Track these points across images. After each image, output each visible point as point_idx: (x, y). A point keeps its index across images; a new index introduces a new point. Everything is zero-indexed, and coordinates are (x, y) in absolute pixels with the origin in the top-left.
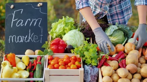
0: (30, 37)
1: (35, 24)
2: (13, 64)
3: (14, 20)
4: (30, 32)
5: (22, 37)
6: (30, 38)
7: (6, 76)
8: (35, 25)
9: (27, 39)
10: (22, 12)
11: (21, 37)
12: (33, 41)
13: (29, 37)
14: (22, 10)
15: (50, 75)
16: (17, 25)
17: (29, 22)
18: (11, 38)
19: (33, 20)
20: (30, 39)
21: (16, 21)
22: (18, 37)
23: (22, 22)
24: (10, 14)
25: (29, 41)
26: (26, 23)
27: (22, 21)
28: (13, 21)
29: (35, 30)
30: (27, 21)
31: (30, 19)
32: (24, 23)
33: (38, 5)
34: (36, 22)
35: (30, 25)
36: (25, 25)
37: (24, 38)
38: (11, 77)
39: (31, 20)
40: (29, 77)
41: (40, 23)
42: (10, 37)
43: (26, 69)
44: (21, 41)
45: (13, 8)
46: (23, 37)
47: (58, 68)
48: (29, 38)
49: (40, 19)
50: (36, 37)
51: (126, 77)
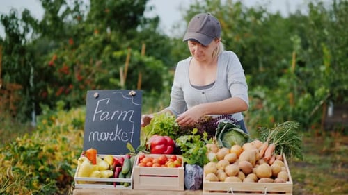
1: (125, 117)
2: (94, 162)
4: (117, 127)
6: (117, 135)
7: (83, 175)
8: (124, 119)
9: (113, 137)
10: (108, 102)
11: (105, 133)
12: (121, 139)
14: (109, 99)
15: (140, 176)
16: (100, 118)
17: (117, 115)
18: (92, 134)
19: (122, 113)
20: (117, 137)
21: (100, 114)
22: (101, 134)
23: (108, 115)
25: (115, 139)
26: (113, 116)
27: (108, 113)
29: (125, 125)
30: (114, 114)
31: (118, 112)
32: (110, 116)
33: (130, 94)
34: (126, 115)
35: (119, 118)
36: (112, 119)
37: (109, 136)
38: (88, 176)
39: (120, 113)
40: (113, 177)
41: (131, 117)
42: (90, 133)
43: (109, 169)
45: (97, 97)
46: (108, 134)
47: (151, 166)
49: (132, 112)
50: (124, 135)
51: (237, 175)
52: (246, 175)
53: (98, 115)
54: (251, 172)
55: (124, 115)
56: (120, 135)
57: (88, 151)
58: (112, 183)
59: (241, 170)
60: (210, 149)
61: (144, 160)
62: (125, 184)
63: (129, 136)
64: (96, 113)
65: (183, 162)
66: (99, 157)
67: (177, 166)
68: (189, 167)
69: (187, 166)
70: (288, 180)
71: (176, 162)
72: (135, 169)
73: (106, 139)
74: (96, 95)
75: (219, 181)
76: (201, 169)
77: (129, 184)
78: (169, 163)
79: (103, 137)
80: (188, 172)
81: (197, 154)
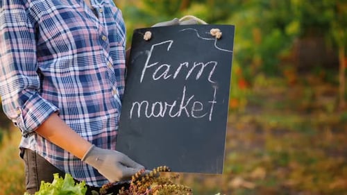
0: (183, 106)
1: (200, 74)
3: (148, 65)
4: (184, 92)
5: (164, 105)
8: (198, 76)
9: (176, 109)
10: (170, 46)
11: (161, 104)
12: (190, 114)
13: (181, 106)
14: (172, 42)
16: (154, 76)
17: (185, 70)
18: (137, 106)
19: (195, 66)
20: (183, 110)
21: (153, 69)
22: (154, 105)
23: (168, 70)
24: (142, 53)
25: (179, 113)
26: (177, 73)
27: (169, 66)
28: (147, 69)
29: (199, 89)
30: (180, 68)
31: (187, 64)
32: (172, 72)
33: (212, 31)
34: (202, 70)
35: (187, 77)
36: (175, 77)
37: (169, 108)
39: (191, 66)
41: (211, 73)
42: (134, 104)
44: (160, 113)
45: (149, 40)
46: (166, 104)
48: (181, 108)
49: (214, 64)
50: (198, 106)
53: (150, 71)
55: (199, 69)
56: (189, 108)
63: (207, 110)
64: (146, 66)
74: (148, 35)
79: (157, 111)
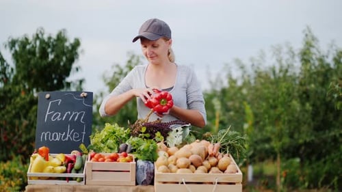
1: (76, 118)
2: (46, 158)
4: (69, 127)
6: (69, 135)
7: (37, 170)
8: (75, 120)
9: (65, 136)
10: (59, 103)
11: (57, 133)
12: (73, 139)
14: (61, 100)
15: (93, 171)
16: (52, 119)
17: (68, 116)
18: (44, 135)
19: (73, 114)
20: (69, 137)
21: (51, 115)
22: (53, 134)
23: (59, 116)
25: (67, 139)
26: (64, 117)
27: (60, 114)
29: (76, 126)
30: (66, 115)
31: (70, 112)
32: (62, 116)
33: (82, 95)
35: (70, 119)
36: (63, 119)
37: (61, 136)
38: (42, 172)
39: (71, 114)
40: (66, 172)
41: (82, 118)
42: (43, 133)
43: (62, 165)
45: (49, 99)
46: (60, 134)
47: (104, 161)
49: (83, 113)
50: (76, 135)
51: (188, 168)
52: (196, 168)
53: (50, 116)
54: (202, 165)
55: (76, 115)
56: (72, 136)
57: (40, 149)
58: (65, 179)
59: (192, 164)
60: (160, 147)
61: (96, 156)
62: (78, 180)
63: (81, 137)
64: (48, 113)
65: (134, 158)
66: (51, 156)
67: (129, 162)
68: (141, 163)
69: (138, 161)
70: (237, 172)
71: (127, 158)
72: (88, 164)
73: (58, 139)
74: (48, 96)
75: (171, 172)
76: (152, 165)
77: (82, 179)
78: (121, 159)
79: (55, 137)
80: (139, 167)
81: (148, 151)
